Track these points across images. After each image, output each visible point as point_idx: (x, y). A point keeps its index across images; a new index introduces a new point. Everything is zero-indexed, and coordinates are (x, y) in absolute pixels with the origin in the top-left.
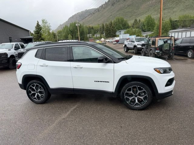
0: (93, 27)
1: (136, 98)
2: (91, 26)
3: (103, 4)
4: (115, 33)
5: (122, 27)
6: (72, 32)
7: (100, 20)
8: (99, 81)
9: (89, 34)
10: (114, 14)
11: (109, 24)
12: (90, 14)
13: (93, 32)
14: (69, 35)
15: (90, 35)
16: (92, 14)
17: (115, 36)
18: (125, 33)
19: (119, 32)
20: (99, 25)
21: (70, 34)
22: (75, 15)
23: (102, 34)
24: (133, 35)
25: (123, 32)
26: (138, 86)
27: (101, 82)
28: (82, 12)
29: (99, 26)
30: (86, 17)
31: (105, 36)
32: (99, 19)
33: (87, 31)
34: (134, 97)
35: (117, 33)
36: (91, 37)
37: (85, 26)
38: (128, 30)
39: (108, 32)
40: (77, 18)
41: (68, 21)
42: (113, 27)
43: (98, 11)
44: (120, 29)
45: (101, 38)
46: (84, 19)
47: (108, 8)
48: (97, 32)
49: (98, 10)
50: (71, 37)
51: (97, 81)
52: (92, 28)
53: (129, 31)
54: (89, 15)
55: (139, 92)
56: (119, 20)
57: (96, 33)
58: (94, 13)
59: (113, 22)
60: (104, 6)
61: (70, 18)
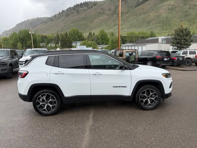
0: (46, 36)
1: (149, 99)
2: (44, 34)
3: (56, 14)
4: (71, 44)
5: (78, 39)
6: (21, 40)
7: (53, 30)
8: (117, 87)
9: (42, 43)
10: (68, 25)
11: (64, 35)
12: (43, 22)
13: (46, 41)
14: (18, 42)
15: (44, 44)
16: (44, 23)
17: (71, 47)
18: (81, 45)
19: (75, 43)
20: (53, 34)
21: (19, 43)
22: (24, 22)
23: (57, 44)
24: (89, 47)
25: (79, 43)
26: (151, 89)
27: (119, 87)
28: (33, 20)
29: (53, 35)
30: (38, 25)
31: (61, 46)
32: (53, 29)
33: (40, 40)
34: (147, 99)
35: (74, 44)
36: (44, 46)
37: (37, 34)
38: (84, 41)
39: (63, 42)
40: (26, 25)
41: (16, 28)
42: (68, 38)
43: (52, 21)
44: (76, 40)
45: (56, 48)
46: (35, 27)
47: (62, 18)
48: (51, 41)
49: (51, 19)
50: (21, 45)
51: (115, 87)
52: (46, 37)
53: (85, 43)
54: (41, 23)
55: (151, 94)
56: (74, 31)
57: (50, 42)
58: (46, 22)
59: (68, 33)
60: (57, 16)
61: (17, 25)
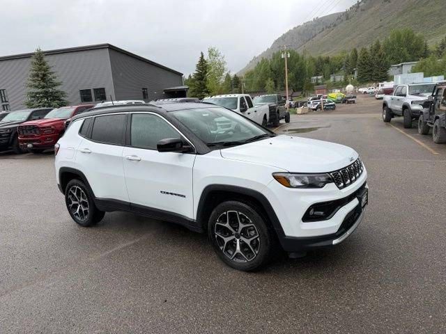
0: (328, 58)
1: (238, 240)
2: (324, 55)
4: (385, 71)
5: (407, 55)
6: (275, 72)
7: (349, 41)
8: (167, 193)
9: (317, 75)
10: (388, 23)
11: (371, 50)
12: (326, 27)
13: (327, 71)
14: (267, 79)
15: (319, 77)
16: (329, 27)
17: (388, 78)
18: (414, 71)
19: (398, 67)
20: (345, 52)
21: (269, 79)
22: (289, 33)
23: (350, 74)
24: (436, 75)
25: (407, 67)
26: (240, 213)
28: (307, 25)
29: (345, 55)
30: (315, 35)
31: (358, 80)
32: (348, 38)
33: (313, 69)
34: (234, 237)
35: (391, 72)
36: (320, 81)
37: (307, 56)
38: (421, 61)
39: (365, 69)
40: (293, 38)
41: (272, 48)
42: (380, 56)
43: (347, 19)
44: (400, 59)
45: (346, 83)
46: (309, 40)
47: (373, 8)
48: (339, 69)
49: (346, 16)
50: (273, 83)
51: (164, 193)
52: (327, 61)
53: (425, 64)
54: (323, 30)
55: (241, 226)
56: (399, 37)
57: (336, 72)
58: (335, 25)
59: (382, 42)
60: (363, 3)
61: (276, 41)
